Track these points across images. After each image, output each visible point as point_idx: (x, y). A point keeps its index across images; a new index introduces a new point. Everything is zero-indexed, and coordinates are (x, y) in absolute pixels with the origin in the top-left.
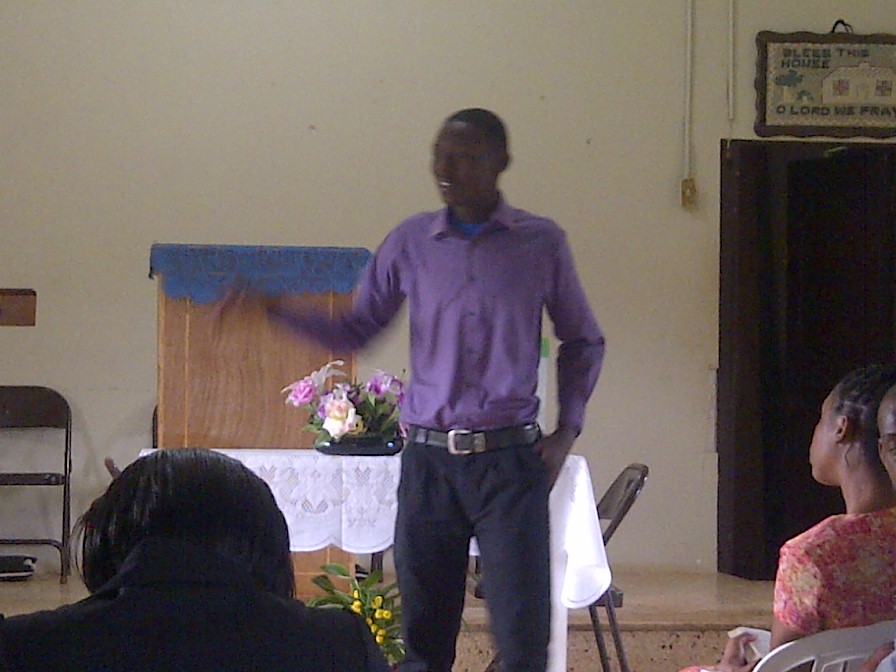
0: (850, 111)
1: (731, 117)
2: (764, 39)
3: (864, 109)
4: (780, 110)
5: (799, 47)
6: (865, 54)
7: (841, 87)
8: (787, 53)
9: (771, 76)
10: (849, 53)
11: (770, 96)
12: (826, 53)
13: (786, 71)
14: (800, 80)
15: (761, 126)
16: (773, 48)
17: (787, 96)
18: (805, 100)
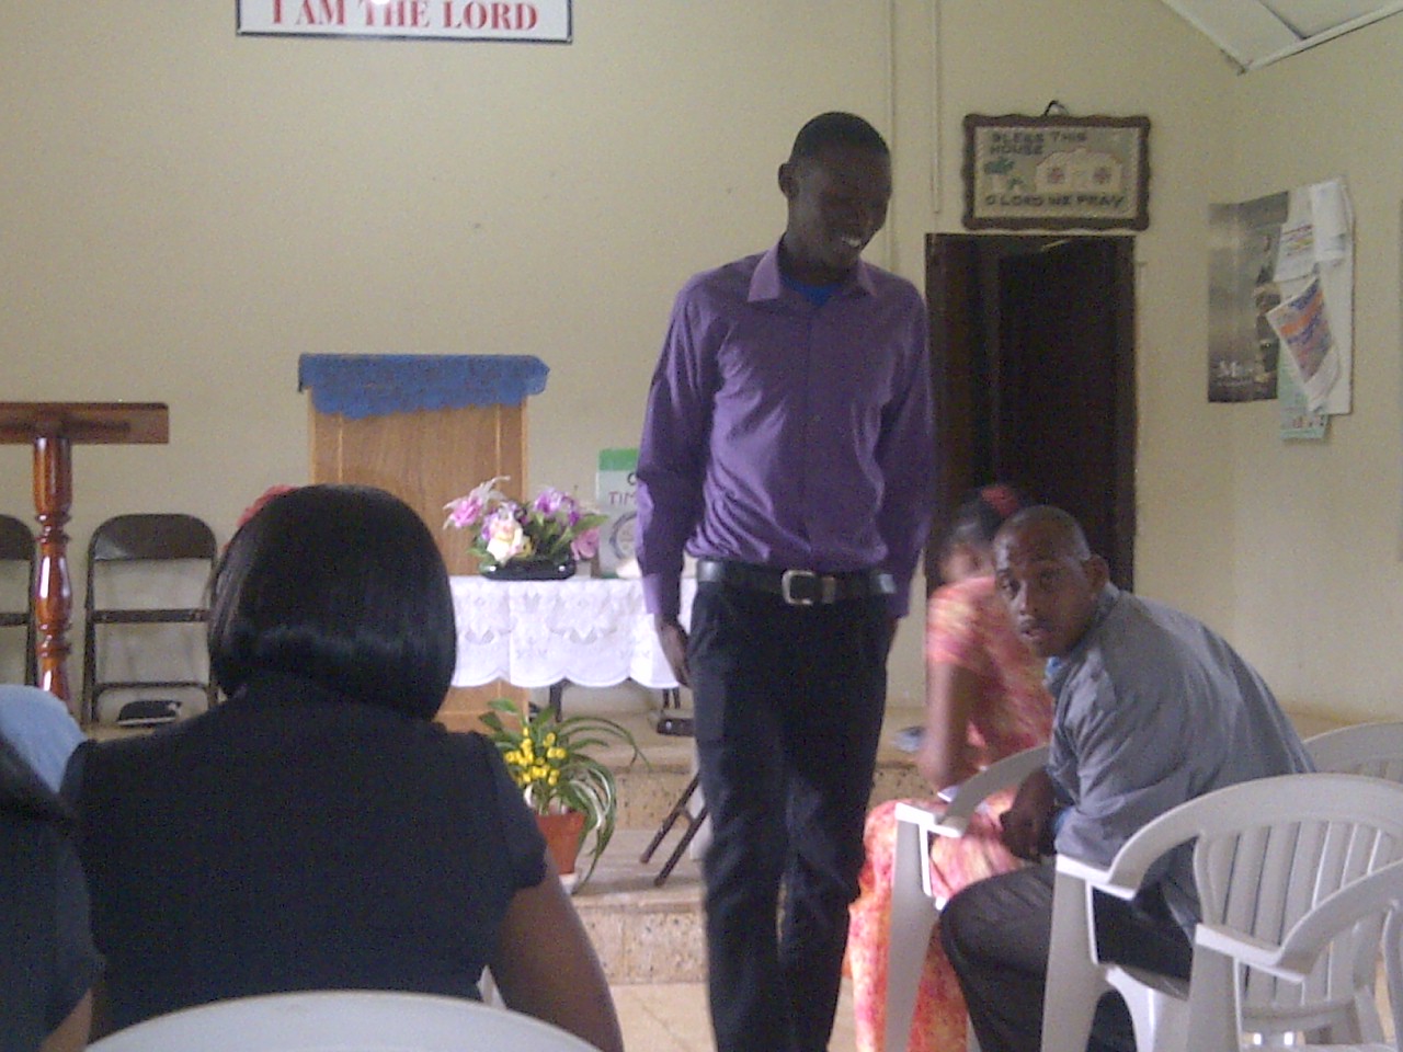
0: (1064, 200)
1: (936, 209)
2: (972, 123)
3: (1081, 199)
4: (990, 200)
5: (1010, 131)
6: (1082, 137)
7: (1056, 175)
8: (997, 137)
9: (979, 165)
10: (1065, 138)
11: (979, 184)
12: (1040, 137)
13: (994, 158)
14: (1011, 165)
15: (969, 218)
16: (982, 133)
17: (998, 186)
18: (1017, 190)
